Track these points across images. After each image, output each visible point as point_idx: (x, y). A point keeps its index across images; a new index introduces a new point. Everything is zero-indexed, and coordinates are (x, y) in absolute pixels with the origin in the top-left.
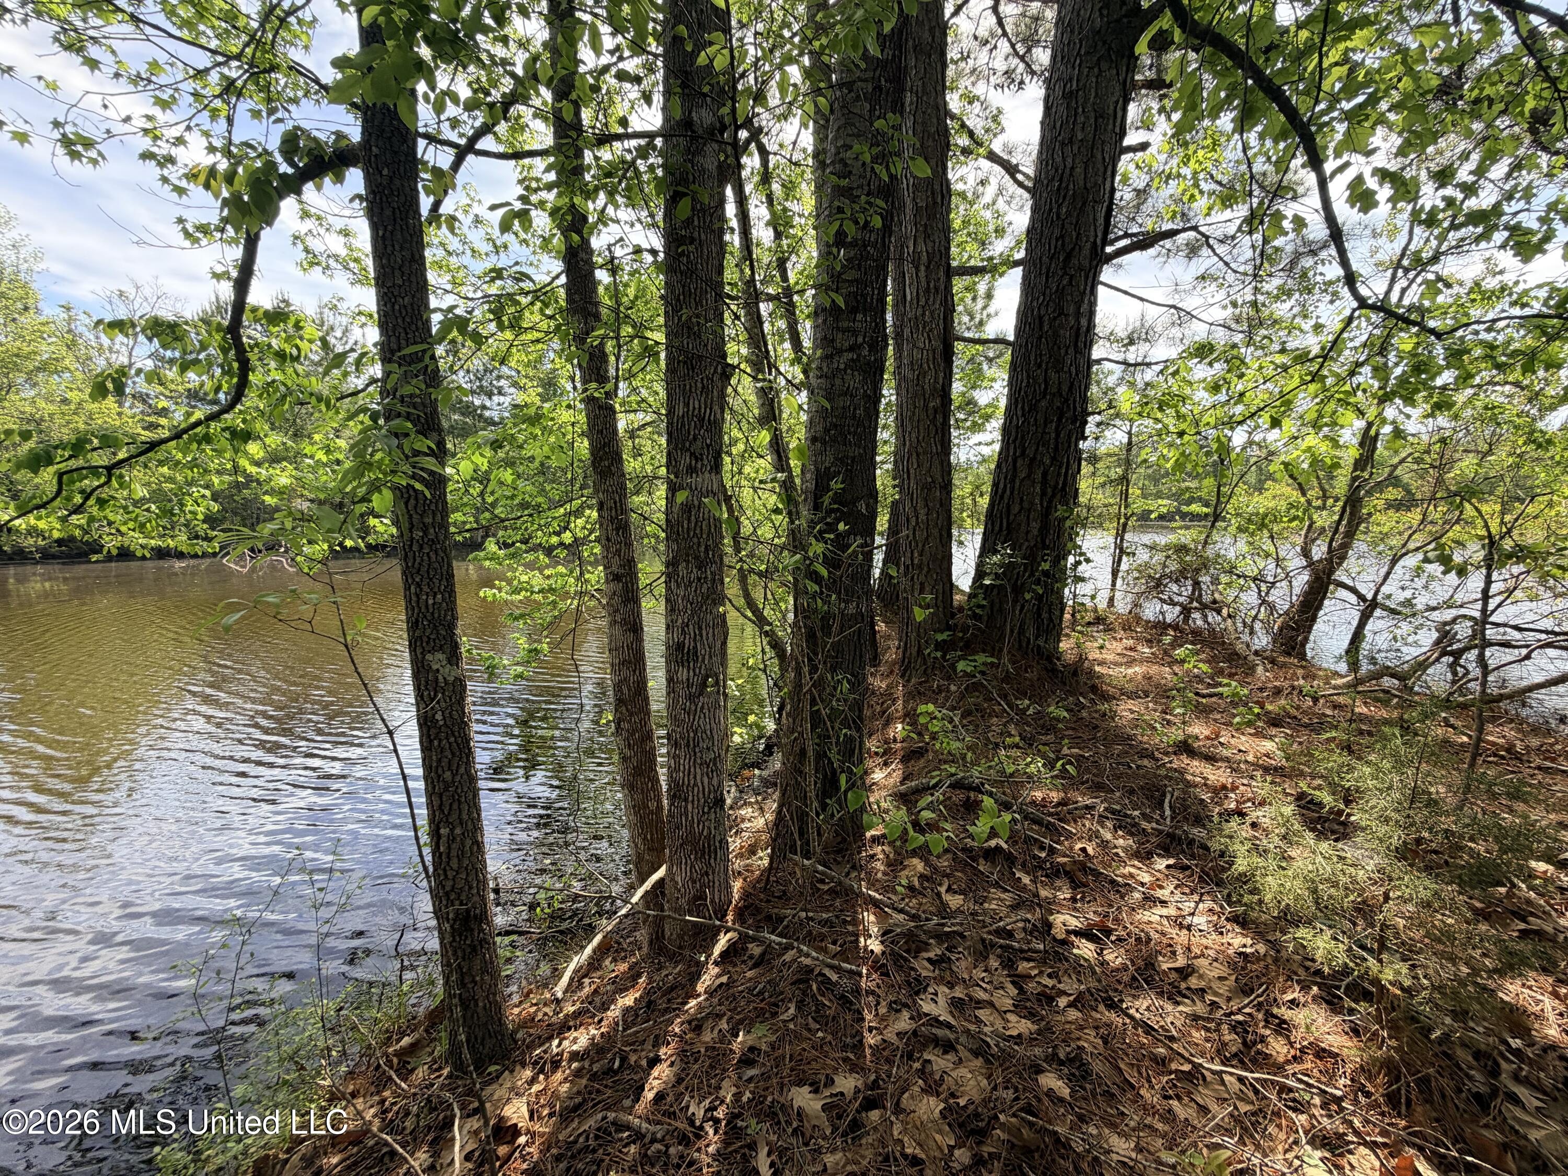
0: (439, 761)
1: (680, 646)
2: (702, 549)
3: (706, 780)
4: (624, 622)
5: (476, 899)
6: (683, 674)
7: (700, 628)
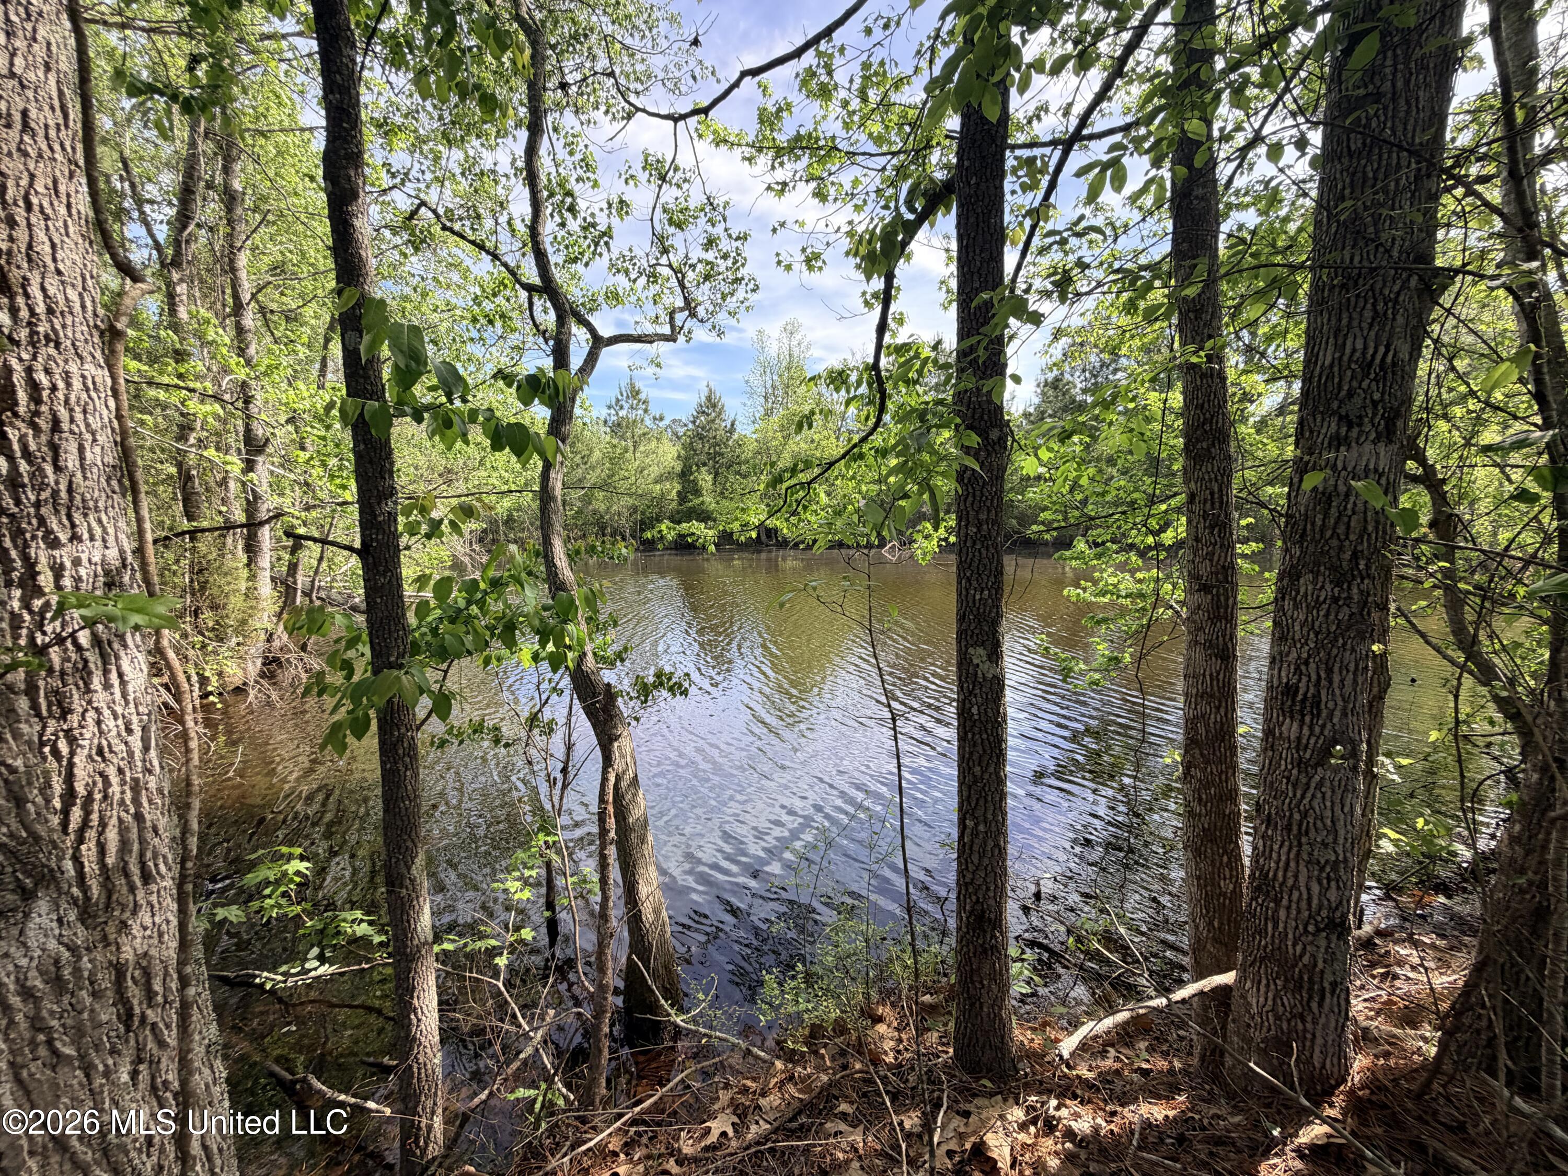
0: (971, 753)
1: (1290, 691)
2: (1347, 555)
3: (1316, 888)
4: (1209, 645)
5: (992, 902)
6: (1291, 729)
7: (1329, 671)
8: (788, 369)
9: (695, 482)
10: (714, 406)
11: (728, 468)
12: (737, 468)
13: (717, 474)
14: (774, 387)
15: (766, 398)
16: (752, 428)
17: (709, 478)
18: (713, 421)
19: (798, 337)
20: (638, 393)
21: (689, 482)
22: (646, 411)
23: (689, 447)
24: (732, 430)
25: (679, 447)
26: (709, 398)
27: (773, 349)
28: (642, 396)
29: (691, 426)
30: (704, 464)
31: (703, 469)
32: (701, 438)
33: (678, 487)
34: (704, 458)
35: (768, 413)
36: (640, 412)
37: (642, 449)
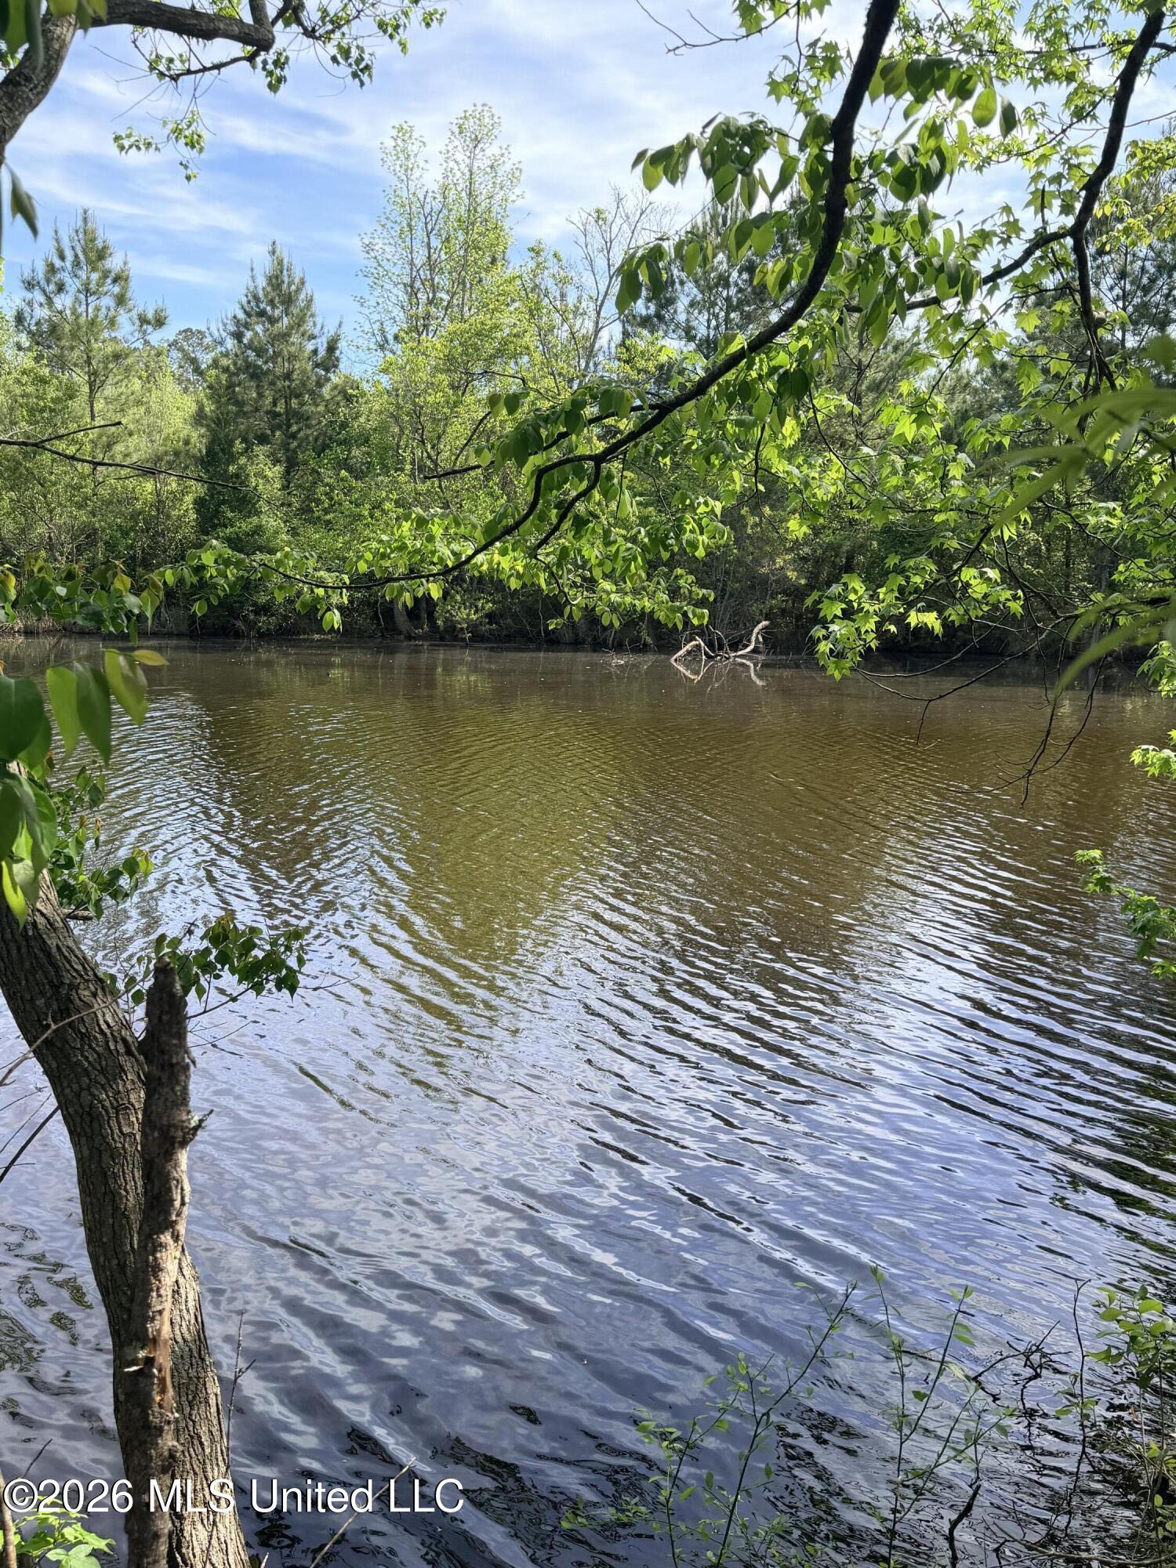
8: (466, 225)
9: (240, 477)
10: (288, 301)
11: (320, 450)
12: (340, 452)
13: (291, 465)
14: (432, 265)
15: (413, 293)
16: (378, 358)
17: (275, 472)
18: (284, 336)
19: (492, 150)
20: (102, 255)
21: (226, 476)
22: (121, 300)
23: (225, 393)
24: (329, 360)
25: (202, 392)
26: (275, 281)
27: (430, 178)
28: (114, 263)
29: (230, 343)
30: (263, 439)
31: (261, 450)
32: (256, 374)
33: (198, 489)
34: (260, 423)
35: (419, 326)
36: (107, 301)
37: (109, 391)
